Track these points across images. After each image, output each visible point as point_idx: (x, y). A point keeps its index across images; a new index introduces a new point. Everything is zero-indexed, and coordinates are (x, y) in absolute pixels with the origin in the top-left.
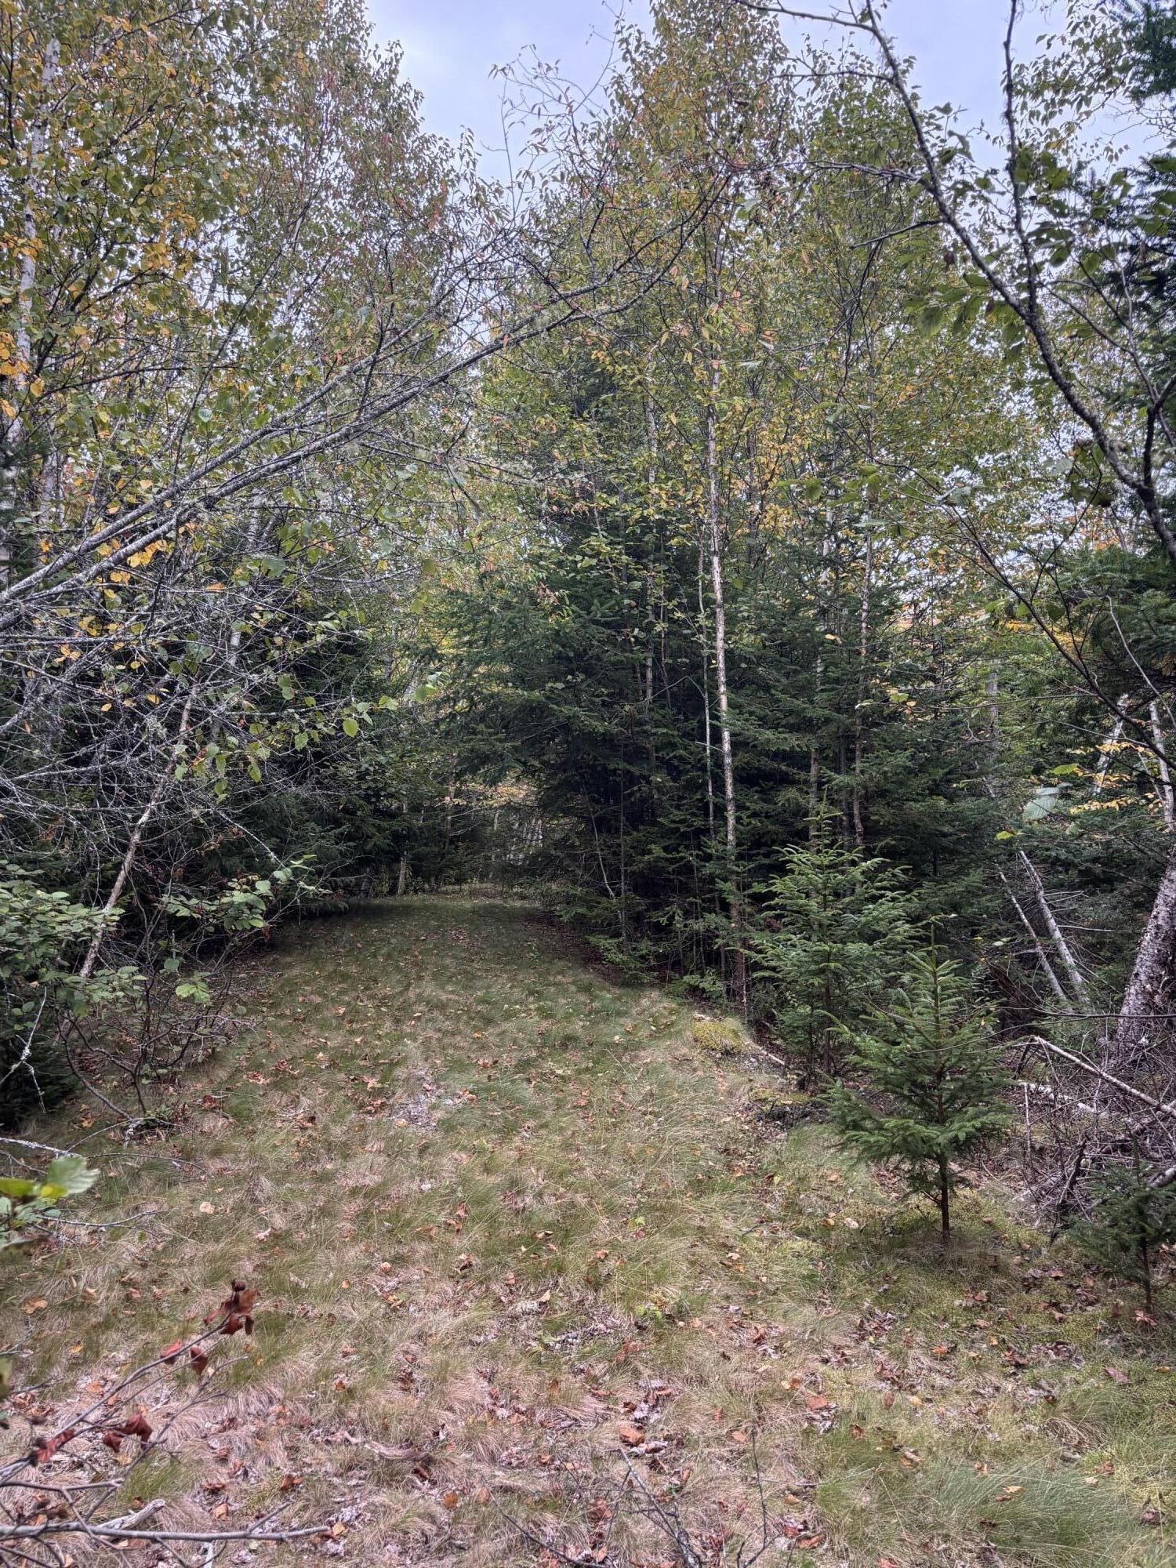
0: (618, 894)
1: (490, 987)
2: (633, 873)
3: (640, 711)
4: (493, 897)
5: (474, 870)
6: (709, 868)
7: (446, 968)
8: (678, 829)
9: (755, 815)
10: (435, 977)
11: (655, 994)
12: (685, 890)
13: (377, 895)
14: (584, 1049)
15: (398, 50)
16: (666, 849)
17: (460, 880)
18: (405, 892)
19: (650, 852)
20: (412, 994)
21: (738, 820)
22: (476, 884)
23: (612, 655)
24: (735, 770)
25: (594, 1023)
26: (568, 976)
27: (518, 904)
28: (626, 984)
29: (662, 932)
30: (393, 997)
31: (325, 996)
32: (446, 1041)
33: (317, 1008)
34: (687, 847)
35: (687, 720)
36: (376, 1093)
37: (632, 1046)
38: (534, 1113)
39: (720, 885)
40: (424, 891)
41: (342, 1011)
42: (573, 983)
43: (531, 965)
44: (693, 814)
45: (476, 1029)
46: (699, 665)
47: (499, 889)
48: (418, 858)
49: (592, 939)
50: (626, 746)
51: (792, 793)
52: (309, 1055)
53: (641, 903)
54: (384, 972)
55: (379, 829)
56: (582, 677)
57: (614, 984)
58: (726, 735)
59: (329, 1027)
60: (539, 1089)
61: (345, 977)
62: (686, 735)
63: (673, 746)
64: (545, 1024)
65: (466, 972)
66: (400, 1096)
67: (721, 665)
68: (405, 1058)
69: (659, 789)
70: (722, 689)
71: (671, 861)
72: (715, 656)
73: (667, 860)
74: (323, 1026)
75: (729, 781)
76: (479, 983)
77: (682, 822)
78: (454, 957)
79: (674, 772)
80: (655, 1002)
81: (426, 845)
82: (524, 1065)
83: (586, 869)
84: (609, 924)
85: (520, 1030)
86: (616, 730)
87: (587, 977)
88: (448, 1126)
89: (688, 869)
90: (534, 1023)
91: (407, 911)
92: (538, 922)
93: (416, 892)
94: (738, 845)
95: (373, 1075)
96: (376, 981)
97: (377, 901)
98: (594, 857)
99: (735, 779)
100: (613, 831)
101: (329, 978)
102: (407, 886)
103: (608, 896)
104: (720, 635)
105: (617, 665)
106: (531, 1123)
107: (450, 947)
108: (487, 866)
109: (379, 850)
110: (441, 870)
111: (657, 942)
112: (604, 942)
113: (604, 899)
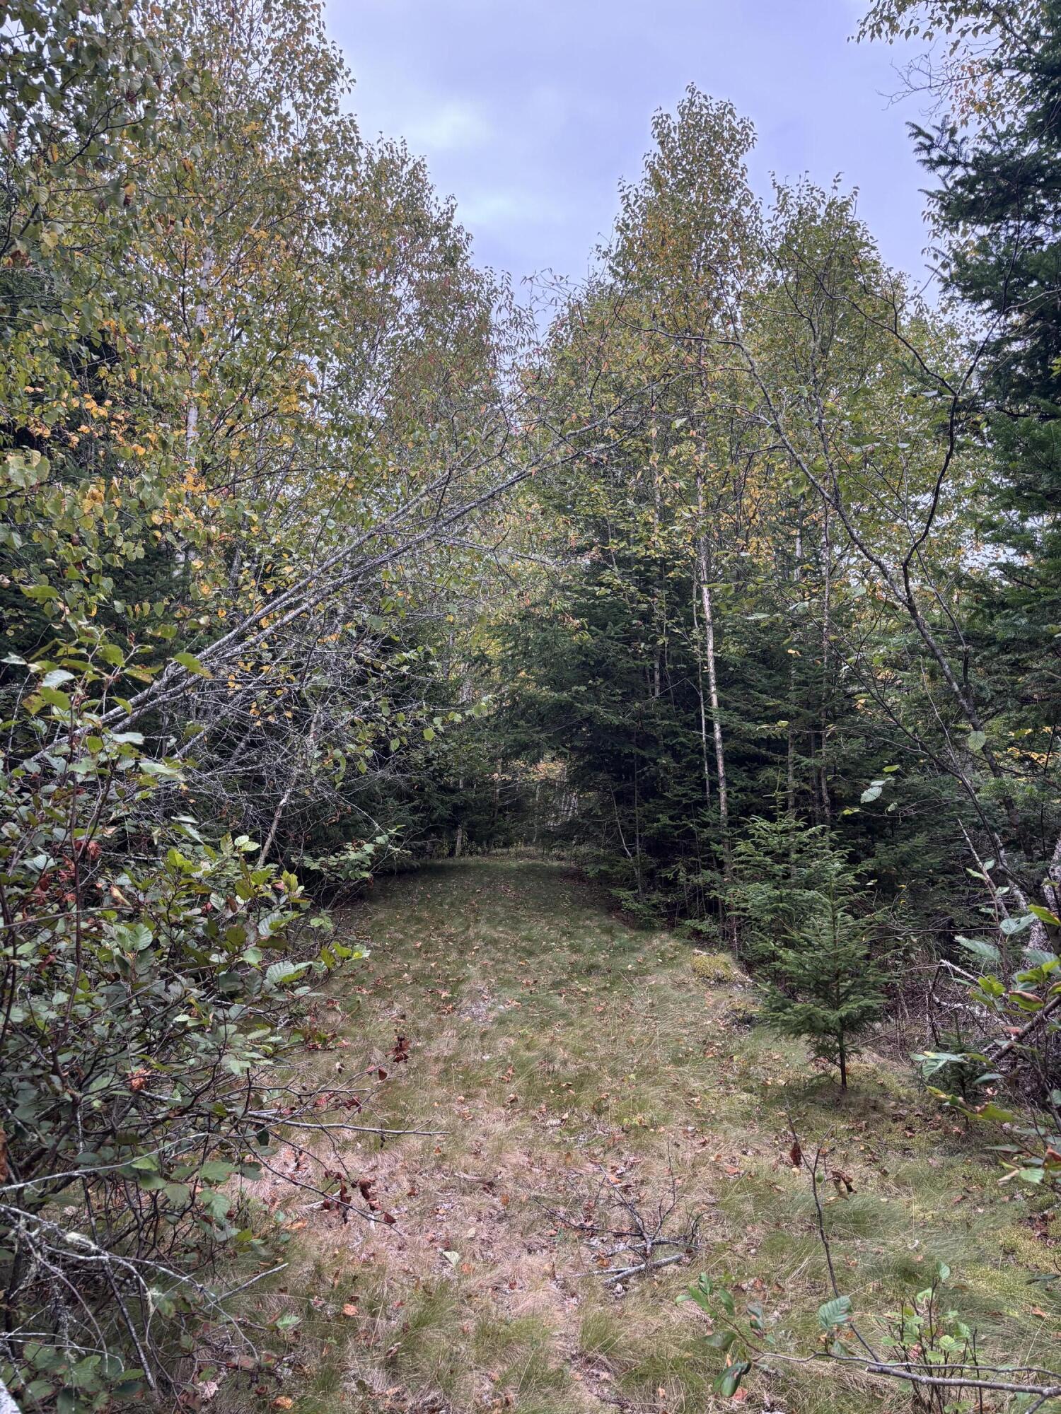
0: (634, 854)
1: (531, 928)
2: (646, 837)
3: (648, 707)
4: (534, 858)
5: (519, 835)
6: (707, 833)
7: (497, 914)
8: (680, 802)
9: (741, 790)
10: (488, 920)
11: (665, 936)
12: (689, 851)
13: (438, 857)
14: (604, 974)
15: (453, 202)
16: (671, 818)
17: (507, 844)
18: (462, 855)
19: (658, 820)
20: (471, 932)
21: (728, 793)
22: (522, 848)
23: (625, 663)
24: (725, 754)
25: (613, 957)
26: (594, 921)
27: (556, 864)
28: (641, 928)
29: (670, 885)
30: (456, 935)
31: (406, 934)
32: (498, 967)
33: (401, 942)
34: (689, 817)
35: (687, 713)
36: (447, 1001)
37: (642, 972)
38: (563, 1015)
39: (715, 847)
40: (477, 853)
41: (419, 945)
42: (599, 927)
43: (564, 912)
44: (693, 790)
45: (521, 959)
46: (694, 669)
47: (540, 851)
48: (472, 825)
49: (613, 891)
50: (638, 734)
51: (770, 772)
52: (399, 974)
53: (653, 862)
54: (449, 916)
55: (442, 802)
56: (601, 680)
57: (631, 928)
58: (717, 727)
59: (411, 956)
60: (569, 1001)
61: (419, 920)
62: (687, 725)
63: (676, 734)
64: (574, 957)
65: (513, 917)
66: (466, 1002)
67: (712, 670)
68: (468, 978)
69: (666, 769)
70: (713, 689)
71: (676, 827)
72: (706, 663)
73: (673, 827)
74: (406, 955)
75: (721, 762)
76: (523, 926)
77: (684, 795)
78: (504, 906)
79: (677, 756)
80: (664, 941)
81: (479, 813)
82: (556, 985)
83: (608, 834)
84: (627, 880)
85: (555, 960)
86: (628, 722)
87: (611, 921)
88: (501, 1021)
89: (690, 834)
90: (567, 956)
91: (465, 869)
92: (572, 878)
93: (471, 853)
94: (730, 814)
95: (445, 989)
96: (443, 923)
97: (440, 862)
98: (614, 825)
99: (725, 760)
100: (630, 803)
101: (408, 921)
102: (463, 849)
103: (625, 855)
104: (710, 646)
105: (630, 671)
106: (561, 1022)
107: (500, 899)
108: (531, 832)
109: (442, 819)
110: (491, 836)
111: (666, 894)
112: (624, 894)
113: (622, 859)
